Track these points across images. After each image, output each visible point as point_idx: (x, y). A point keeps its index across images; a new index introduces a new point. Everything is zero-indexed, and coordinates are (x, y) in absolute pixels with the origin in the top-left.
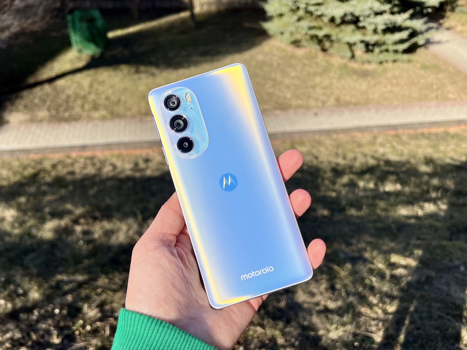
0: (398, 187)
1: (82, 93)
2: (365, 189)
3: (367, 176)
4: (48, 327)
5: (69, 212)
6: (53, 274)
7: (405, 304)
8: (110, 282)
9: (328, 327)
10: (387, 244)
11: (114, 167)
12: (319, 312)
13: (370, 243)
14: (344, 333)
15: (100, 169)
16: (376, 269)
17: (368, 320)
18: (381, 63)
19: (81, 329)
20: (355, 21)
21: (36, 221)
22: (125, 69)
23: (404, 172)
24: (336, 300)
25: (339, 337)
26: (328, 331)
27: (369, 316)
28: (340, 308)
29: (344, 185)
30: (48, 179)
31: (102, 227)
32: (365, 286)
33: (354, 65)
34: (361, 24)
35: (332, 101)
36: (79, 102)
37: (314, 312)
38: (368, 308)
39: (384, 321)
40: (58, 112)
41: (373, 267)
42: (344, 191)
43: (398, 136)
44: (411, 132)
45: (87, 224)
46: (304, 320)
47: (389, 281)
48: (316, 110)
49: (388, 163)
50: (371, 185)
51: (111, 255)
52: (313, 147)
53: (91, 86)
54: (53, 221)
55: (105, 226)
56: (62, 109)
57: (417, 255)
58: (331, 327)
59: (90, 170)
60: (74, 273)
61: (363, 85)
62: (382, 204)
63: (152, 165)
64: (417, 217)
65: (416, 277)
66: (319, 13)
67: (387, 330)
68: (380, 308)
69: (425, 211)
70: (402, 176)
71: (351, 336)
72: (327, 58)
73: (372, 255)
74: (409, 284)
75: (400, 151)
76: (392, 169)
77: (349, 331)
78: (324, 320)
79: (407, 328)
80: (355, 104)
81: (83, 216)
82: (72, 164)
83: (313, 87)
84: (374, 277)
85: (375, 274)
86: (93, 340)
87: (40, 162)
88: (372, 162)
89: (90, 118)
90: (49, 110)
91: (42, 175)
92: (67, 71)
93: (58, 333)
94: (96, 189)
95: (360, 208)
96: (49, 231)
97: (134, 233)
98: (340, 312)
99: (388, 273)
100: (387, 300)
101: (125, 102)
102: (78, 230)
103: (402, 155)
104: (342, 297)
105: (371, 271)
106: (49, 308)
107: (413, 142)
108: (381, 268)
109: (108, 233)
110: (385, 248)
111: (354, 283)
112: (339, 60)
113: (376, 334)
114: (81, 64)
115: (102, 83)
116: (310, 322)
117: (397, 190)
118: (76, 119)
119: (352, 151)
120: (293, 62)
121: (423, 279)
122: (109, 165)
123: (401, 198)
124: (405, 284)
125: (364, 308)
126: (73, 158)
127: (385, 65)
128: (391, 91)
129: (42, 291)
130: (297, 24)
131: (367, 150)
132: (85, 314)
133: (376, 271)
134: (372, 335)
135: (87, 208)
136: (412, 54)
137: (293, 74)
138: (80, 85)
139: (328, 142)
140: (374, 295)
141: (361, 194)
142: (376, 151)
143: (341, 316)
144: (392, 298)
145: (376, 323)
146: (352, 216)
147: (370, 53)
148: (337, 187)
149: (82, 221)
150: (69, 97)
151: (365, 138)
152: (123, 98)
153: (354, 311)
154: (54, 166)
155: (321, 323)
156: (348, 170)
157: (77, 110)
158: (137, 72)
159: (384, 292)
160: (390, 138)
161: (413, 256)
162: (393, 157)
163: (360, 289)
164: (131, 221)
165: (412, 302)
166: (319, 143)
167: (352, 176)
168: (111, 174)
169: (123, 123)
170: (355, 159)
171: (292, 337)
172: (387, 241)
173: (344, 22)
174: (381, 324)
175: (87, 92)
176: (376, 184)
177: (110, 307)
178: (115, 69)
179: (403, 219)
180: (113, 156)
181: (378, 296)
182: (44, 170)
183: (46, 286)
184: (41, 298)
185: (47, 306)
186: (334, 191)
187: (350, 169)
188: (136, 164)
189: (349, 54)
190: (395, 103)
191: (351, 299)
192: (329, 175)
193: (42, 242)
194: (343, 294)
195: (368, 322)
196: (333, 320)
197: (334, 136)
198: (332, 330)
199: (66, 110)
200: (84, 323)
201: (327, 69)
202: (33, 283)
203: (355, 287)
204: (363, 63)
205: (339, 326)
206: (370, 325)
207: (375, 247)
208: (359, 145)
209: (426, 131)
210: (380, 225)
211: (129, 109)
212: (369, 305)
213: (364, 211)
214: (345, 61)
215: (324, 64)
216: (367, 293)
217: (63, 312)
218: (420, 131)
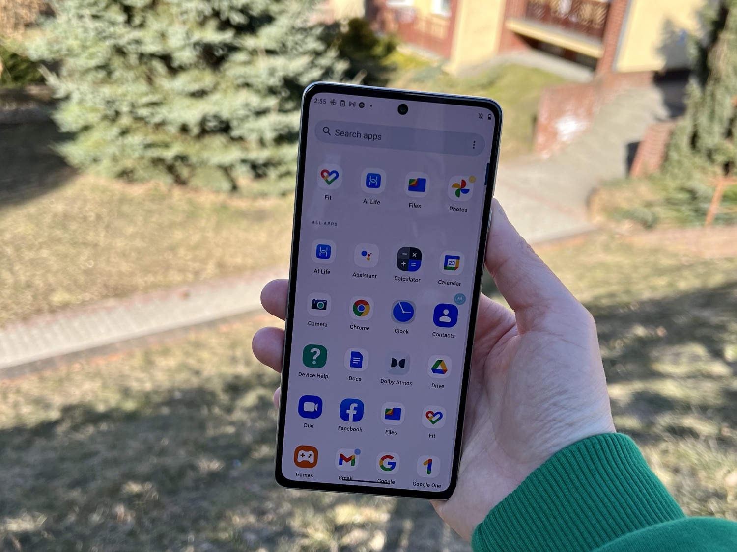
20: (225, 128)
33: (238, 203)
34: (235, 133)
35: (211, 269)
48: (184, 289)
52: (187, 354)
61: (260, 234)
66: (157, 119)
72: (191, 195)
80: (253, 269)
83: (173, 249)
112: (212, 197)
120: (126, 208)
130: (120, 141)
139: (213, 341)
147: (263, 179)
166: (198, 345)
167: (262, 392)
173: (204, 131)
186: (230, 423)
187: (259, 380)
189: (226, 185)
192: (221, 397)
197: (224, 328)
201: (193, 214)
214: (222, 197)
215: (185, 207)
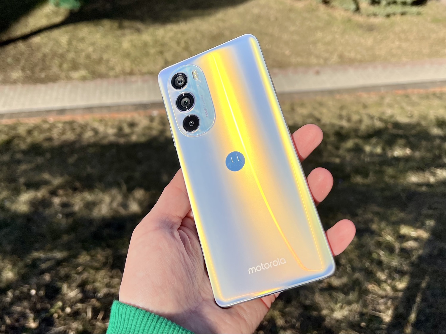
0: (408, 151)
1: (60, 51)
2: (372, 154)
3: (374, 140)
4: (23, 310)
5: (46, 183)
6: (28, 251)
7: (416, 280)
8: (92, 259)
9: (332, 306)
10: (395, 214)
11: (96, 132)
12: (322, 290)
13: (377, 214)
14: (349, 312)
15: (80, 135)
16: (384, 241)
17: (375, 298)
18: (388, 16)
19: (60, 311)
21: (10, 192)
22: (107, 24)
23: (414, 136)
24: (340, 277)
25: (344, 317)
26: (332, 310)
27: (377, 294)
28: (345, 285)
29: (349, 150)
30: (23, 146)
31: (83, 199)
32: (372, 261)
33: (359, 19)
35: (335, 58)
36: (57, 61)
37: (317, 290)
38: (375, 284)
39: (393, 299)
40: (33, 72)
41: (380, 239)
42: (348, 157)
43: (407, 96)
44: (422, 91)
45: (66, 195)
46: (306, 299)
47: (398, 255)
48: (317, 68)
49: (397, 125)
50: (379, 150)
51: (93, 229)
52: (315, 109)
53: (70, 43)
54: (29, 193)
55: (85, 197)
56: (37, 69)
57: (429, 225)
58: (335, 306)
59: (70, 136)
60: (51, 250)
61: (369, 40)
62: (390, 171)
63: (138, 129)
64: (429, 185)
65: (427, 251)
67: (396, 309)
68: (389, 285)
69: (437, 178)
70: (412, 139)
71: (357, 316)
72: (330, 11)
73: (379, 226)
74: (420, 258)
75: (409, 112)
76: (401, 132)
77: (355, 311)
78: (328, 299)
79: (418, 306)
80: (361, 61)
81: (61, 187)
82: (50, 130)
83: (315, 43)
84: (383, 251)
85: (383, 247)
86: (73, 324)
87: (14, 127)
88: (379, 124)
89: (69, 78)
90: (23, 69)
91: (16, 141)
92: (43, 27)
93: (34, 315)
94: (75, 157)
95: (366, 175)
96: (24, 203)
97: (118, 205)
98: (345, 290)
99: (397, 245)
100: (397, 276)
101: (108, 61)
102: (56, 202)
103: (411, 116)
104: (347, 273)
105: (379, 245)
106: (25, 289)
107: (424, 103)
108: (389, 241)
109: (90, 206)
110: (394, 219)
111: (360, 257)
112: (343, 13)
113: (385, 313)
114: (58, 19)
115: (82, 40)
116: (313, 300)
117: (407, 155)
118: (53, 79)
119: (357, 113)
120: (292, 15)
121: (436, 252)
122: (90, 130)
123: (411, 164)
124: (416, 259)
125: (372, 284)
126: (50, 122)
127: (392, 18)
128: (399, 47)
129: (16, 270)
131: (374, 111)
132: (65, 295)
133: (384, 244)
134: (380, 315)
135: (67, 177)
136: (422, 6)
137: (292, 28)
138: (57, 42)
139: (331, 103)
140: (383, 270)
141: (367, 159)
142: (383, 113)
143: (346, 293)
144: (402, 273)
145: (385, 301)
146: (357, 184)
147: (376, 5)
148: (341, 152)
149: (61, 192)
150: (45, 56)
151: (371, 98)
152: (105, 56)
153: (360, 288)
154: (30, 132)
155: (324, 301)
156: (353, 134)
157: (55, 69)
158: (121, 27)
159: (393, 267)
160: (398, 98)
161: (424, 227)
162: (403, 119)
163: (367, 264)
164: (114, 191)
165: (423, 278)
166: (321, 104)
167: (357, 141)
168: (92, 140)
169: (105, 83)
170: (360, 121)
171: (293, 317)
172: (396, 211)
174: (389, 303)
175: (65, 50)
176: (383, 149)
177: (92, 287)
178: (96, 25)
179: (413, 187)
180: (94, 120)
181: (386, 271)
182: (18, 137)
183: (21, 264)
184: (16, 277)
185: (22, 286)
186: (338, 156)
187: (355, 132)
188: (120, 129)
189: (353, 7)
190: (404, 59)
191: (357, 275)
192: (332, 139)
193: (16, 216)
194: (349, 269)
195: (376, 301)
196: (338, 298)
197: (338, 97)
198: (337, 309)
199: (43, 69)
200: (63, 305)
201: (329, 24)
202: (7, 261)
203: (361, 262)
204: (368, 16)
205: (344, 305)
206: (378, 304)
207: (383, 217)
208: (365, 106)
209: (438, 90)
210: (388, 194)
211: (112, 69)
212: (376, 282)
213: (371, 179)
214: (349, 14)
215: (326, 17)
216: (374, 268)
217: (40, 293)
218: (431, 90)
